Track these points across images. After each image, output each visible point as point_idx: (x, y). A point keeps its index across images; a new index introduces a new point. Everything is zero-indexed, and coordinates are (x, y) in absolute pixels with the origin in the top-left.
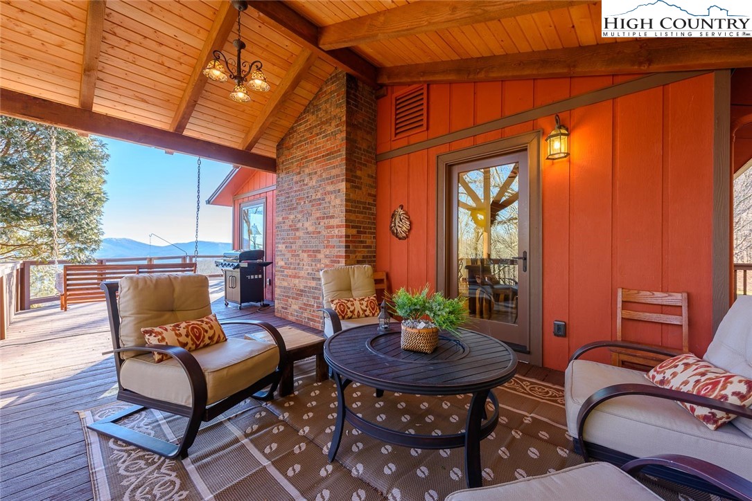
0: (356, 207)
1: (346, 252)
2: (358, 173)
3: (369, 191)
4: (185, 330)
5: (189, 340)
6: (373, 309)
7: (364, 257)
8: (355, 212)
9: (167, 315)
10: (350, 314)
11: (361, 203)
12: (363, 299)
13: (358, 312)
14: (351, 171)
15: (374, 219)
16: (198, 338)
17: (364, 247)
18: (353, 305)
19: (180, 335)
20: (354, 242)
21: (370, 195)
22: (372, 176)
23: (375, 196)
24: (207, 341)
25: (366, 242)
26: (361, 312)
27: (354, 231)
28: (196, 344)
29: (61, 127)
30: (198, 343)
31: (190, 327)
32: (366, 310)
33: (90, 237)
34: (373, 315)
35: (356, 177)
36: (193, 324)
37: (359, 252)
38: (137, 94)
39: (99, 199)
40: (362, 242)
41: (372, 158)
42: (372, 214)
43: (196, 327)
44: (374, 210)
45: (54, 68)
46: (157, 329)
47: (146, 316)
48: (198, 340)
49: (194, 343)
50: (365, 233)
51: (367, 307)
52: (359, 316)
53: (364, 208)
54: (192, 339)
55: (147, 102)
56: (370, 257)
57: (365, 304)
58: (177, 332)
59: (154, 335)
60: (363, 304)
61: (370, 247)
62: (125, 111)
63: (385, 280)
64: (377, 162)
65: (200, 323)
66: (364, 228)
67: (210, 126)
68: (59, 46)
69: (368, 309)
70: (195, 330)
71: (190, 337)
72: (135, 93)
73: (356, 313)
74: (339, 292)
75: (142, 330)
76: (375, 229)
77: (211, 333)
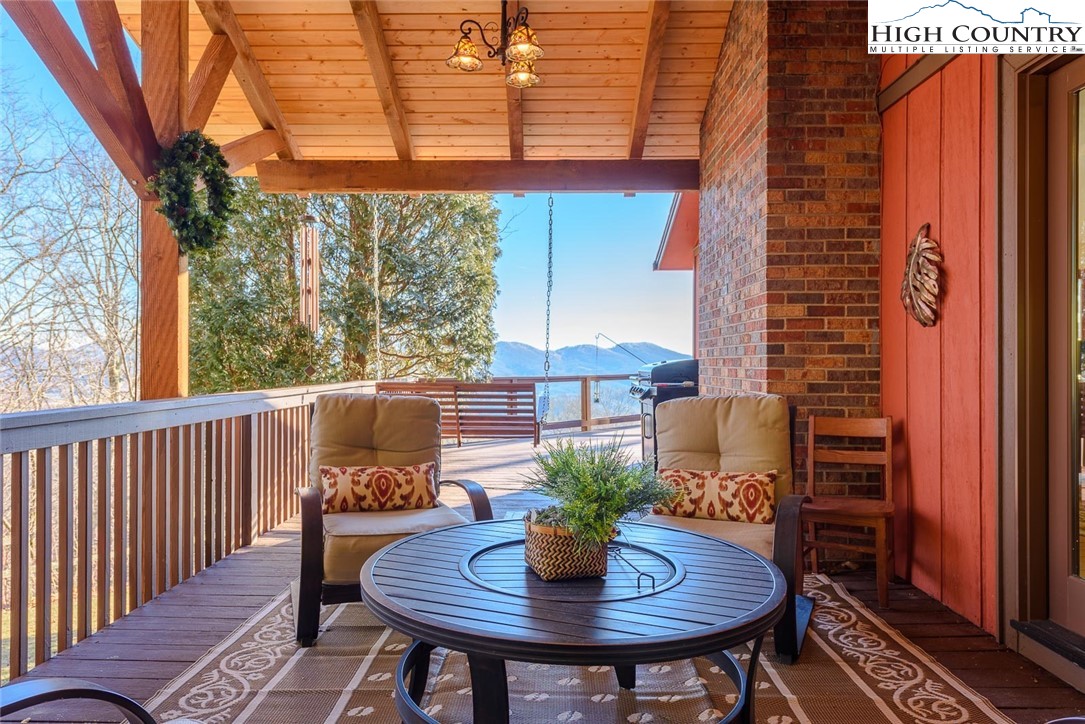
0: (804, 247)
1: (770, 362)
2: (813, 158)
3: (853, 199)
4: (368, 478)
5: (368, 493)
6: (751, 504)
7: (832, 375)
8: (800, 260)
9: (361, 454)
10: (689, 507)
11: (821, 233)
12: (732, 478)
13: (711, 504)
14: (786, 157)
15: (875, 272)
16: (383, 493)
17: (832, 350)
18: (700, 486)
19: (358, 483)
20: (799, 337)
21: (855, 208)
22: (865, 156)
23: (877, 208)
24: (399, 502)
25: (841, 337)
26: (718, 507)
27: (798, 310)
28: (380, 502)
29: (382, 193)
30: (383, 500)
31: (377, 475)
32: (731, 504)
33: (475, 343)
34: (751, 519)
35: (805, 170)
36: (386, 472)
37: (815, 363)
38: (456, 116)
39: (484, 283)
40: (825, 336)
41: (864, 107)
42: (866, 259)
43: (385, 477)
44: (872, 247)
45: (369, 116)
46: (336, 470)
47: (332, 450)
48: (383, 496)
49: (376, 499)
50: (839, 312)
51: (734, 496)
52: (712, 515)
53: (831, 246)
54: (373, 493)
55: (471, 124)
56: (858, 376)
57: (732, 486)
58: (356, 478)
59: (328, 476)
60: (726, 488)
61: (861, 349)
62: (453, 146)
63: (889, 443)
64: (881, 114)
65: (394, 471)
66: (832, 299)
67: (566, 130)
68: (362, 87)
69: (736, 502)
70: (383, 480)
71: (371, 489)
72: (452, 115)
73: (704, 505)
74: (683, 455)
75: (321, 467)
76: (877, 298)
77: (406, 489)
